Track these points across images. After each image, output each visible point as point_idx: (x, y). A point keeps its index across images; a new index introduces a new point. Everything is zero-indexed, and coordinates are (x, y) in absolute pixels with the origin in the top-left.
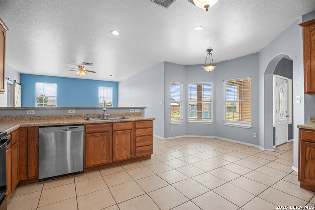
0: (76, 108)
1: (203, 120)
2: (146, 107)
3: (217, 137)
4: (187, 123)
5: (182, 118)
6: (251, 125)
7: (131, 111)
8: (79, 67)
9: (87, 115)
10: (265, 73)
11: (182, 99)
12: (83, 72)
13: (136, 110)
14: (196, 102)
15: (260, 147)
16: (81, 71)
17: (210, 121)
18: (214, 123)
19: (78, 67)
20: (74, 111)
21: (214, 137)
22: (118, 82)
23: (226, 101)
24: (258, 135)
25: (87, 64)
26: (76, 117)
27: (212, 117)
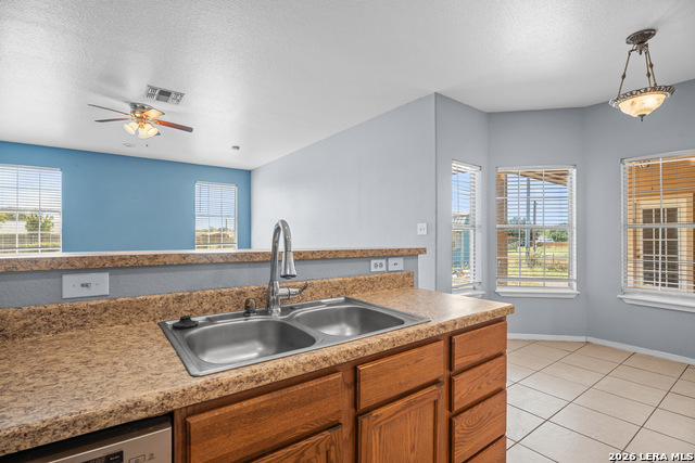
0: (115, 267)
2: (424, 251)
3: (590, 339)
4: (493, 294)
5: (478, 279)
7: (376, 267)
8: (134, 106)
9: (179, 299)
11: (478, 219)
12: (147, 126)
13: (391, 261)
16: (142, 120)
19: (128, 109)
20: (101, 284)
22: (250, 171)
23: (625, 225)
25: (164, 95)
26: (117, 319)
27: (572, 277)
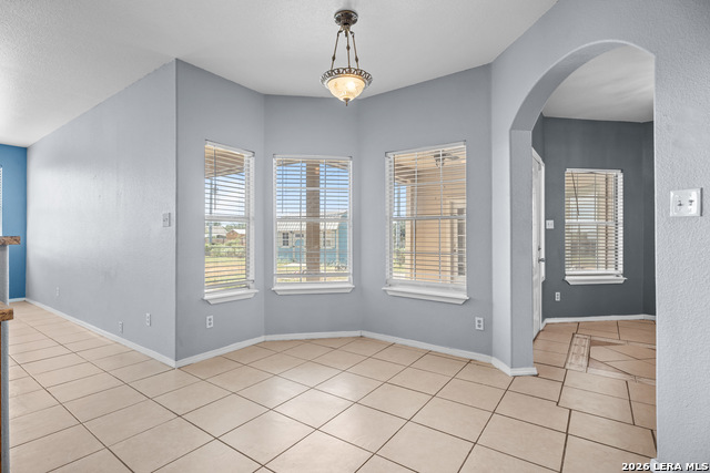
1: (322, 279)
3: (365, 334)
4: (269, 293)
5: (252, 277)
6: (468, 291)
10: (513, 128)
11: (252, 210)
14: (299, 219)
15: (496, 362)
17: (344, 282)
18: (358, 289)
21: (357, 333)
22: (25, 149)
23: (391, 218)
24: (488, 324)
27: (350, 270)
